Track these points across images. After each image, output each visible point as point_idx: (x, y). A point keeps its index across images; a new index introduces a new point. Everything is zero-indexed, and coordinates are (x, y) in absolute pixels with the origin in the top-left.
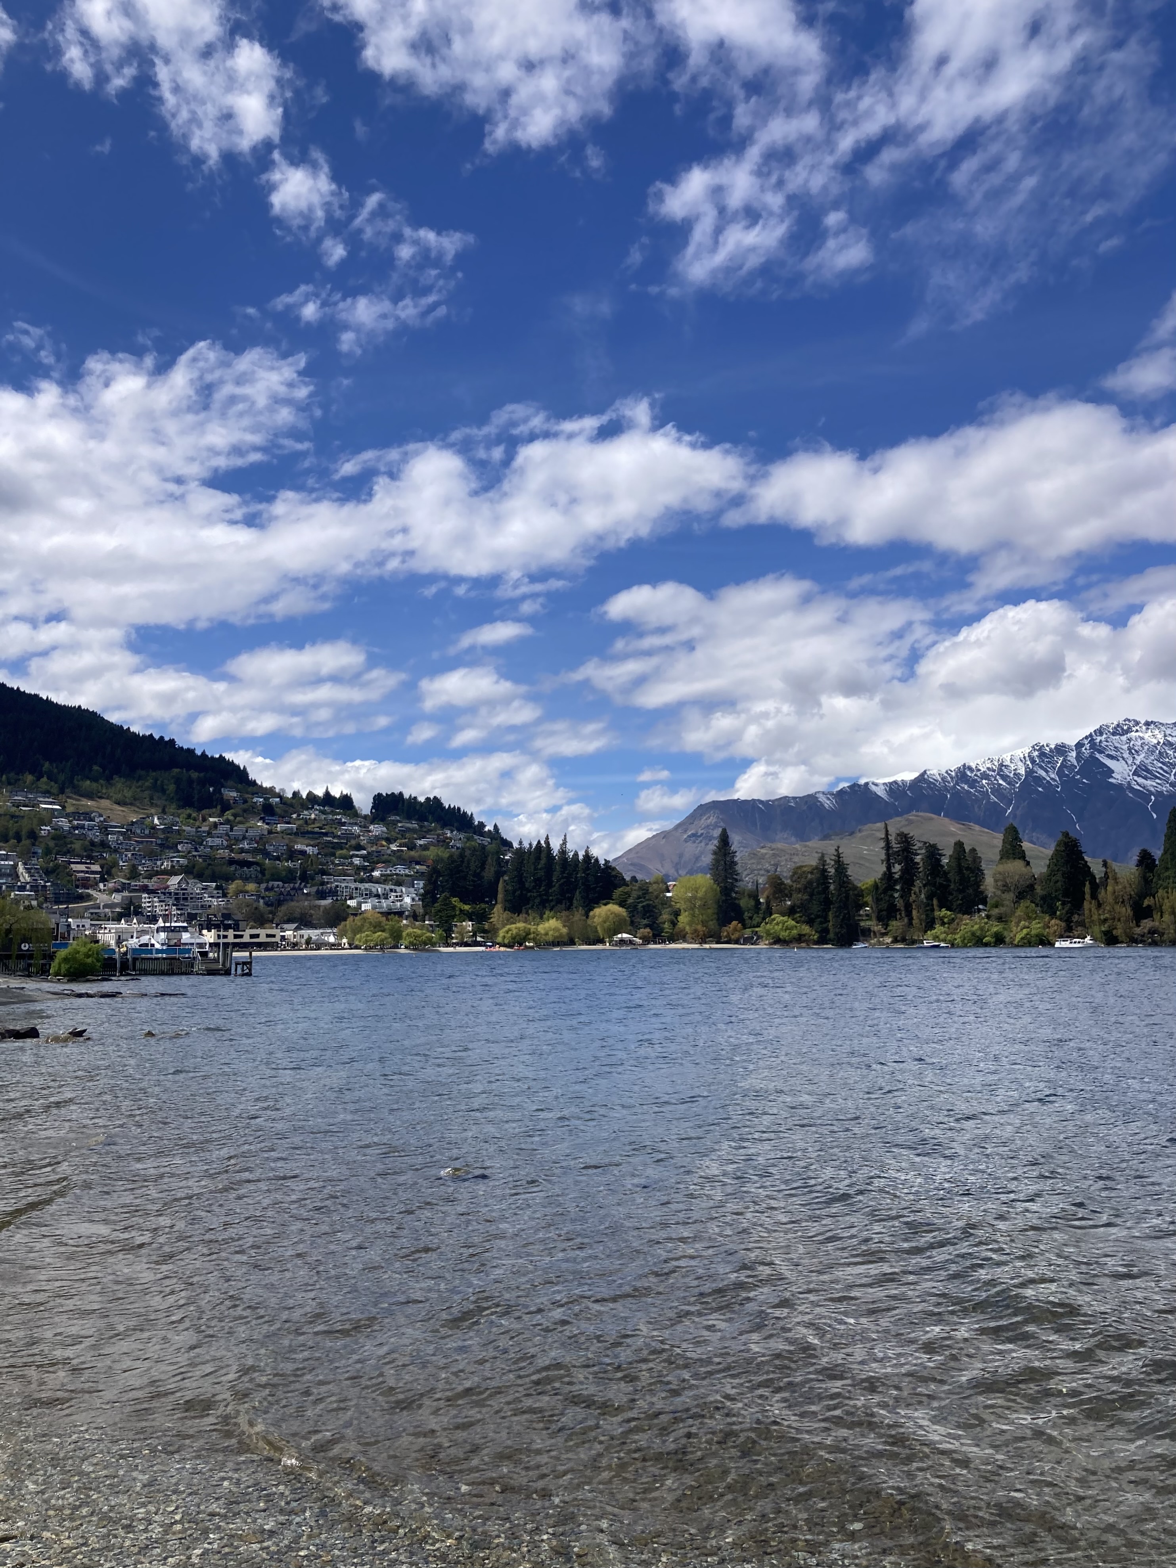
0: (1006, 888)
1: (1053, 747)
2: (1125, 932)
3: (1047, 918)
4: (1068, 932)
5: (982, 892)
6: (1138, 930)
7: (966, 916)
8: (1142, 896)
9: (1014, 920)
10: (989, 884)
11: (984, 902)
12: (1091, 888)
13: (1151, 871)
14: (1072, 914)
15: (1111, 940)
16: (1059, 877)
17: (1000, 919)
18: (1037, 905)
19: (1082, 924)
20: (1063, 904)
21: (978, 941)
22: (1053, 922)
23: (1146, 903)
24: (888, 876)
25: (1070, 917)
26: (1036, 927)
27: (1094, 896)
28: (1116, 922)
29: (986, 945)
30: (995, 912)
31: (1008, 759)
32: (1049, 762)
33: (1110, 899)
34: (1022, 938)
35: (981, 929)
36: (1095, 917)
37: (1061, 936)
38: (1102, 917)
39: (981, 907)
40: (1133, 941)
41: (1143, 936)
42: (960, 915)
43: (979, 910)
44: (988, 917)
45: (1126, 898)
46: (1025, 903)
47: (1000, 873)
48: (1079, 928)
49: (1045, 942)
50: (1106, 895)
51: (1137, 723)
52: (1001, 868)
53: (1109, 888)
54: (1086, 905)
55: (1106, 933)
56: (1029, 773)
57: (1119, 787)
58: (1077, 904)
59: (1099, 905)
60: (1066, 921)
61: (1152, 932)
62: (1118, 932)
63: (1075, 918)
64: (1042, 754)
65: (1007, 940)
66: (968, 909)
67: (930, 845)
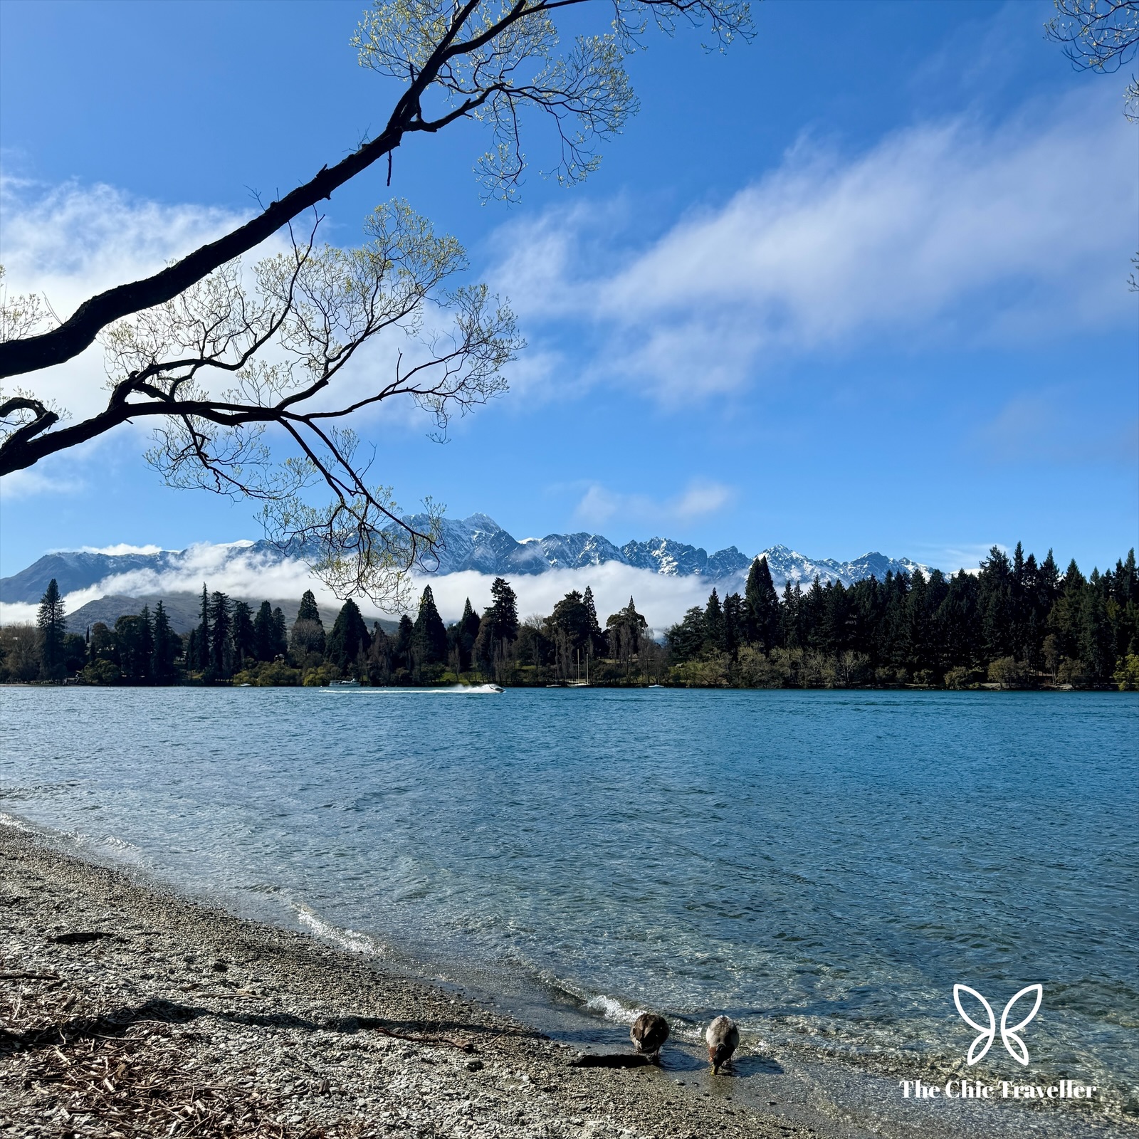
0: (301, 642)
2: (385, 678)
3: (330, 665)
5: (282, 644)
6: (394, 675)
7: (266, 663)
8: (400, 650)
9: (304, 667)
10: (288, 638)
11: (284, 651)
12: (364, 645)
13: (408, 632)
14: (348, 662)
18: (324, 655)
19: (352, 669)
20: (343, 655)
21: (276, 682)
22: (334, 668)
23: (402, 655)
24: (204, 627)
25: (346, 665)
26: (320, 672)
27: (365, 649)
28: (379, 670)
33: (376, 652)
34: (310, 680)
35: (279, 673)
36: (365, 666)
38: (369, 666)
39: (280, 655)
41: (397, 680)
42: (261, 662)
43: (279, 658)
45: (388, 651)
46: (316, 654)
47: (297, 629)
48: (350, 673)
49: (324, 683)
50: (375, 648)
52: (299, 625)
53: (377, 644)
54: (359, 656)
55: (371, 678)
59: (368, 657)
60: (343, 668)
61: (404, 676)
62: (381, 677)
63: (351, 665)
65: (299, 681)
66: (270, 657)
67: (242, 604)
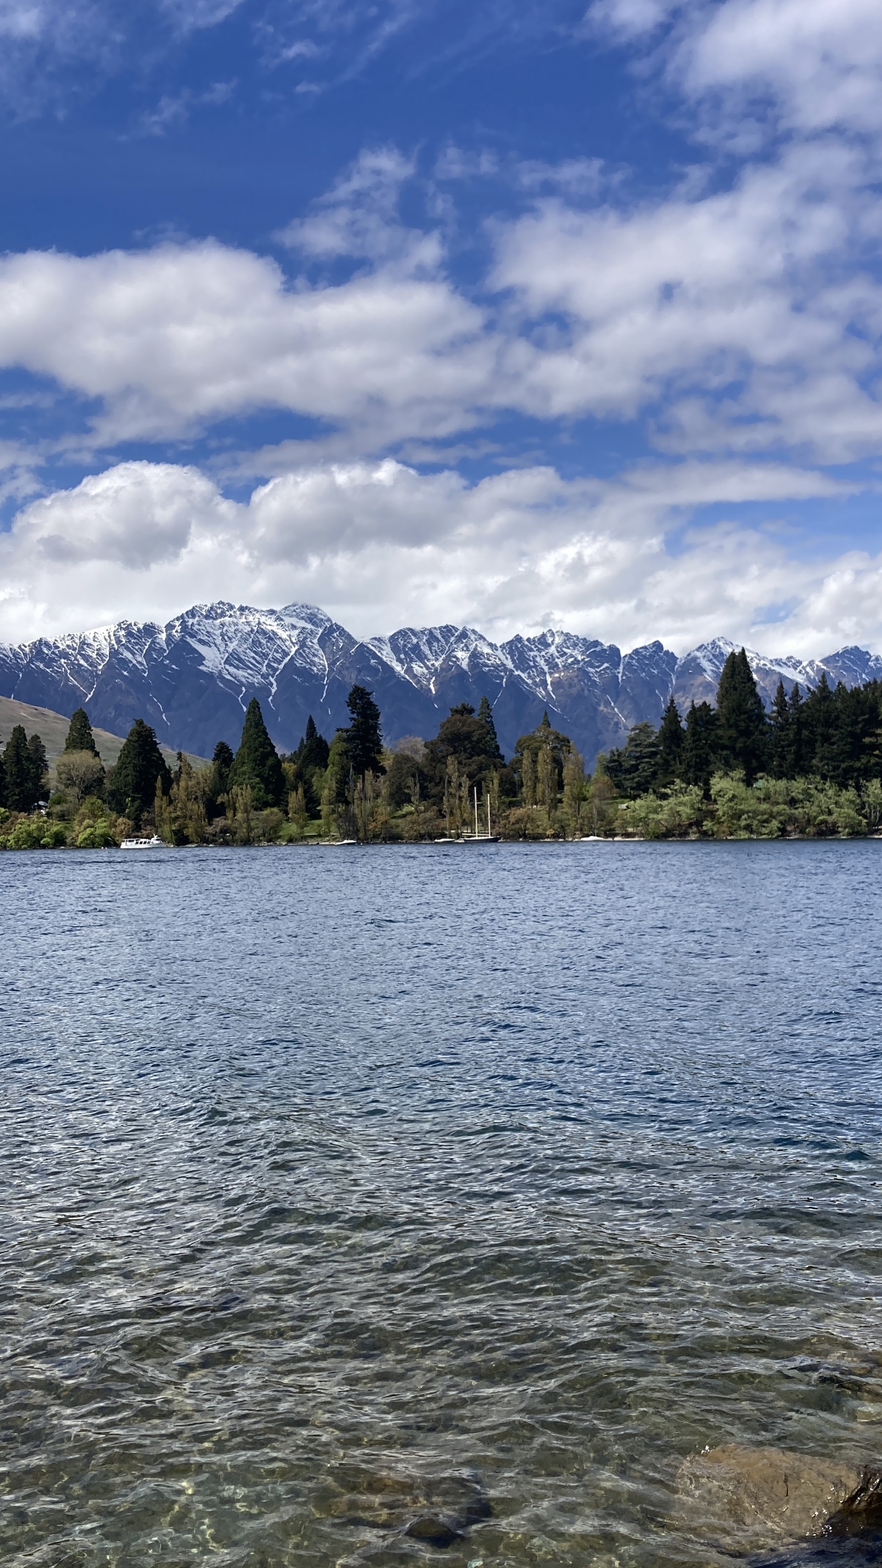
0: (70, 782)
1: (141, 626)
2: (196, 832)
3: (114, 816)
4: (135, 832)
5: (43, 787)
6: (210, 829)
7: (23, 814)
8: (216, 792)
9: (77, 818)
10: (52, 778)
11: (45, 797)
12: (163, 784)
13: (228, 766)
14: (141, 811)
15: (181, 840)
16: (130, 770)
17: (62, 817)
18: (104, 802)
19: (151, 822)
20: (133, 801)
21: (34, 843)
22: (120, 820)
23: (219, 800)
25: (139, 815)
26: (101, 826)
27: (166, 792)
28: (188, 821)
29: (44, 847)
30: (57, 809)
31: (91, 637)
32: (137, 644)
33: (183, 795)
34: (85, 839)
35: (40, 829)
36: (166, 815)
37: (128, 836)
38: (173, 815)
39: (41, 803)
40: (205, 840)
41: (214, 835)
42: (15, 813)
43: (40, 807)
44: (49, 815)
45: (199, 794)
46: (92, 800)
47: (64, 765)
48: (149, 827)
49: (110, 842)
50: (178, 790)
51: (231, 607)
52: (66, 759)
53: (182, 784)
54: (157, 802)
55: (175, 833)
56: (114, 653)
57: (209, 676)
58: (147, 801)
59: (171, 802)
60: (135, 819)
61: (224, 831)
62: (189, 831)
63: (145, 816)
64: (129, 634)
65: (68, 840)
66: (27, 805)
